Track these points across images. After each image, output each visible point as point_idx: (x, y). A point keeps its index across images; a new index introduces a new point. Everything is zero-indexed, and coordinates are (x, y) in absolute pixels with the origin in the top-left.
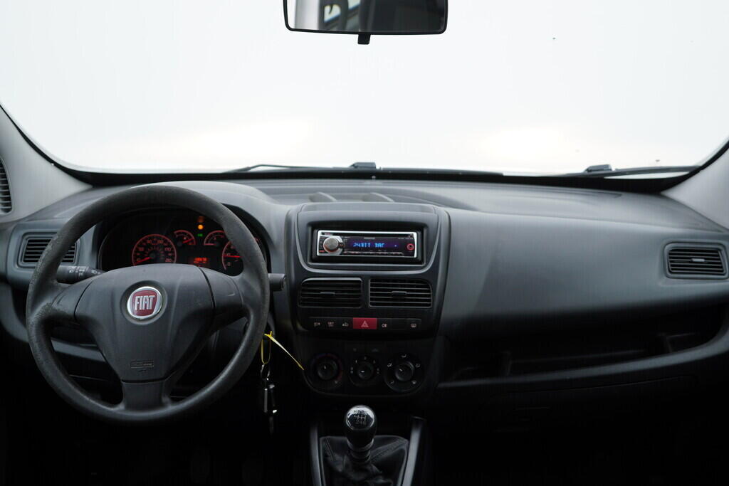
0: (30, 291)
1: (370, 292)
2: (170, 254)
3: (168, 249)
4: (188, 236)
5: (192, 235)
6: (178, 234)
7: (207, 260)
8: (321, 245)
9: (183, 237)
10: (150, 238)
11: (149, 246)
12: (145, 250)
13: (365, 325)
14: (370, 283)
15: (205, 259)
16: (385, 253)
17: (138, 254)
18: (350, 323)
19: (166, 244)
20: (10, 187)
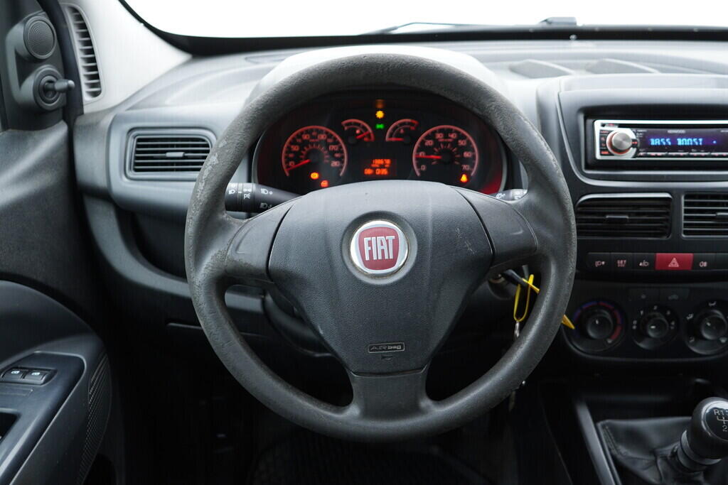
0: (190, 229)
1: (683, 215)
2: (337, 155)
3: (333, 147)
4: (361, 127)
5: (368, 127)
6: (347, 124)
7: (391, 162)
8: (603, 143)
9: (355, 130)
10: (307, 132)
11: (305, 143)
12: (301, 149)
13: (674, 264)
14: (683, 200)
15: (388, 161)
16: (703, 154)
17: (291, 155)
18: (652, 262)
19: (330, 141)
20: (98, 59)
